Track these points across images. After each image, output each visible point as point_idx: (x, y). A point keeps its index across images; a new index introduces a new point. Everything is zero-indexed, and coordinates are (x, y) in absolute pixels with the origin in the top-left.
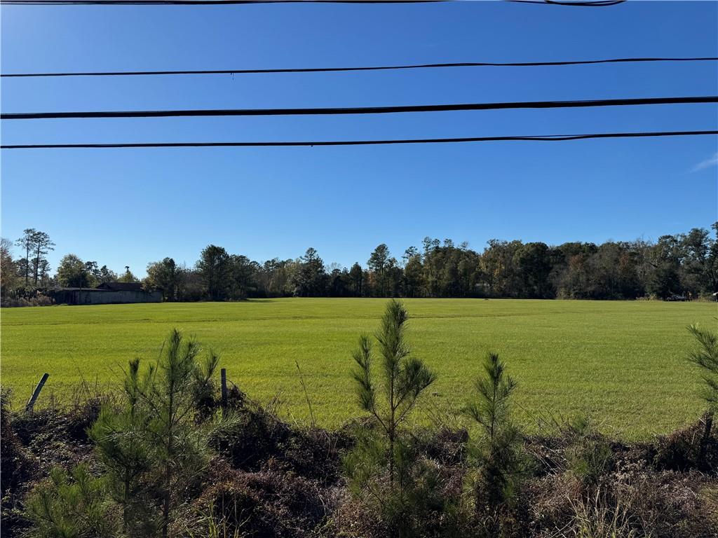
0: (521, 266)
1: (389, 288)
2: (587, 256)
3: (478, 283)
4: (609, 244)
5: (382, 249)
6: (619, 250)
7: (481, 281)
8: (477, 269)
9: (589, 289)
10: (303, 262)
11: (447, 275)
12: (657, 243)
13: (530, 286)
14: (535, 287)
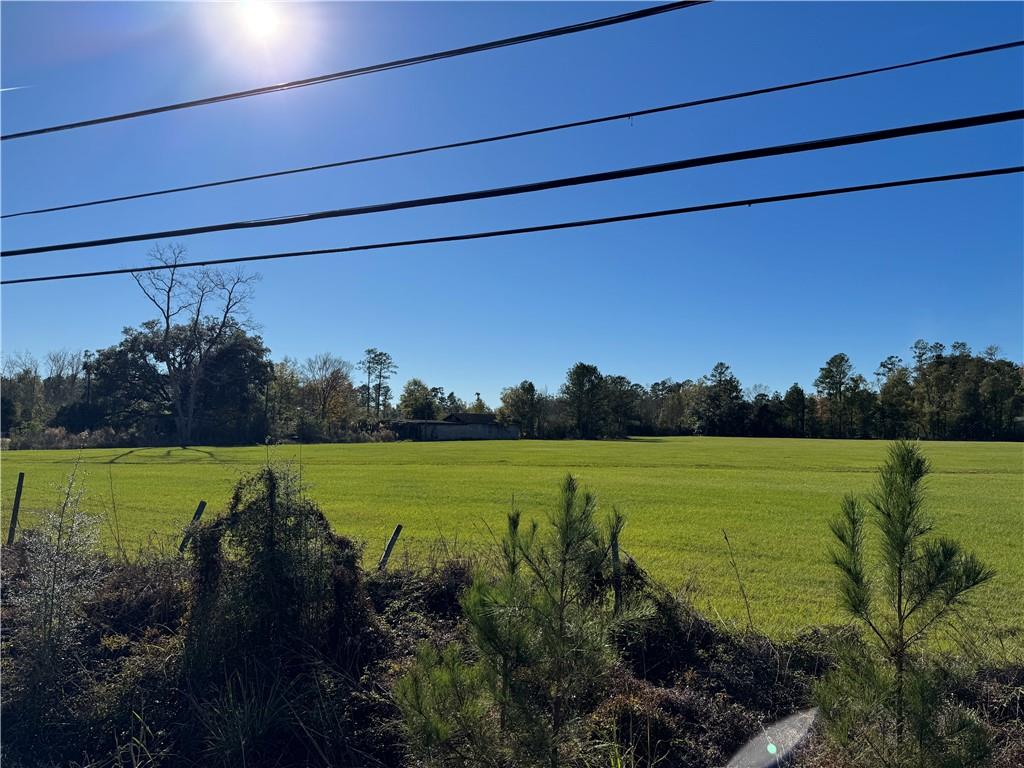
1: (852, 423)
3: (1019, 415)
5: (838, 361)
10: (709, 383)
11: (958, 403)
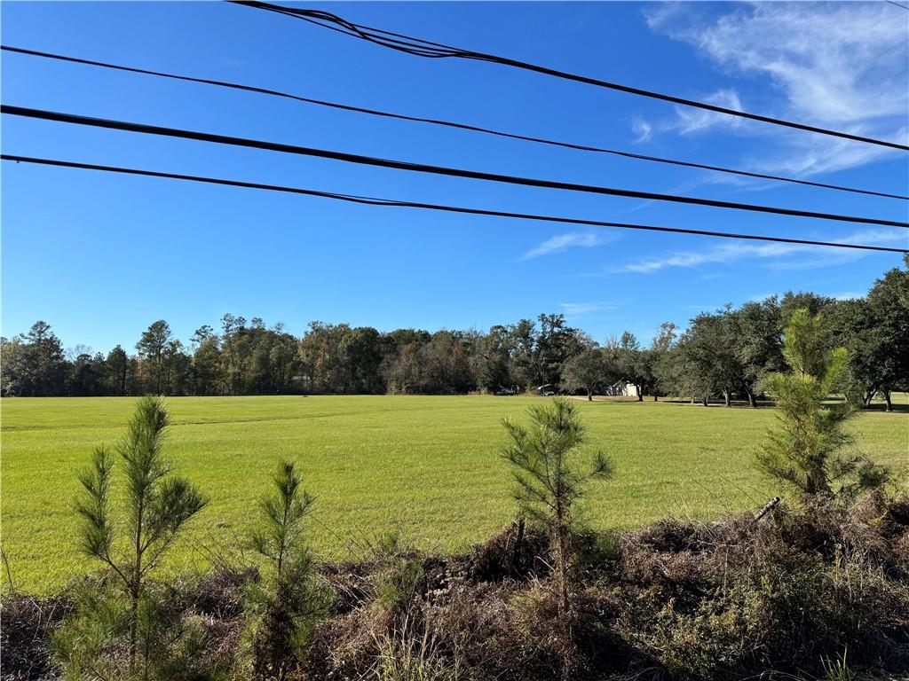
0: (348, 355)
2: (420, 345)
3: (296, 375)
4: (442, 332)
5: (159, 327)
6: (453, 338)
7: (300, 373)
8: (294, 358)
9: (422, 382)
10: (26, 342)
11: (254, 366)
12: (489, 334)
13: (358, 379)
14: (364, 381)
